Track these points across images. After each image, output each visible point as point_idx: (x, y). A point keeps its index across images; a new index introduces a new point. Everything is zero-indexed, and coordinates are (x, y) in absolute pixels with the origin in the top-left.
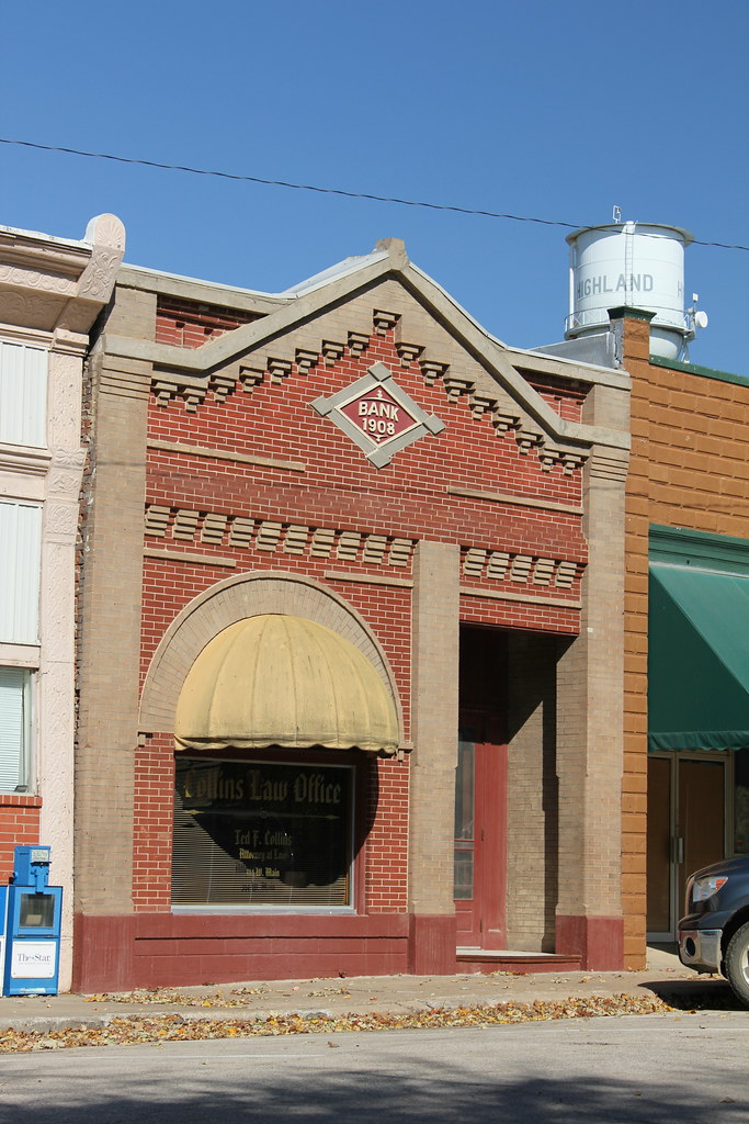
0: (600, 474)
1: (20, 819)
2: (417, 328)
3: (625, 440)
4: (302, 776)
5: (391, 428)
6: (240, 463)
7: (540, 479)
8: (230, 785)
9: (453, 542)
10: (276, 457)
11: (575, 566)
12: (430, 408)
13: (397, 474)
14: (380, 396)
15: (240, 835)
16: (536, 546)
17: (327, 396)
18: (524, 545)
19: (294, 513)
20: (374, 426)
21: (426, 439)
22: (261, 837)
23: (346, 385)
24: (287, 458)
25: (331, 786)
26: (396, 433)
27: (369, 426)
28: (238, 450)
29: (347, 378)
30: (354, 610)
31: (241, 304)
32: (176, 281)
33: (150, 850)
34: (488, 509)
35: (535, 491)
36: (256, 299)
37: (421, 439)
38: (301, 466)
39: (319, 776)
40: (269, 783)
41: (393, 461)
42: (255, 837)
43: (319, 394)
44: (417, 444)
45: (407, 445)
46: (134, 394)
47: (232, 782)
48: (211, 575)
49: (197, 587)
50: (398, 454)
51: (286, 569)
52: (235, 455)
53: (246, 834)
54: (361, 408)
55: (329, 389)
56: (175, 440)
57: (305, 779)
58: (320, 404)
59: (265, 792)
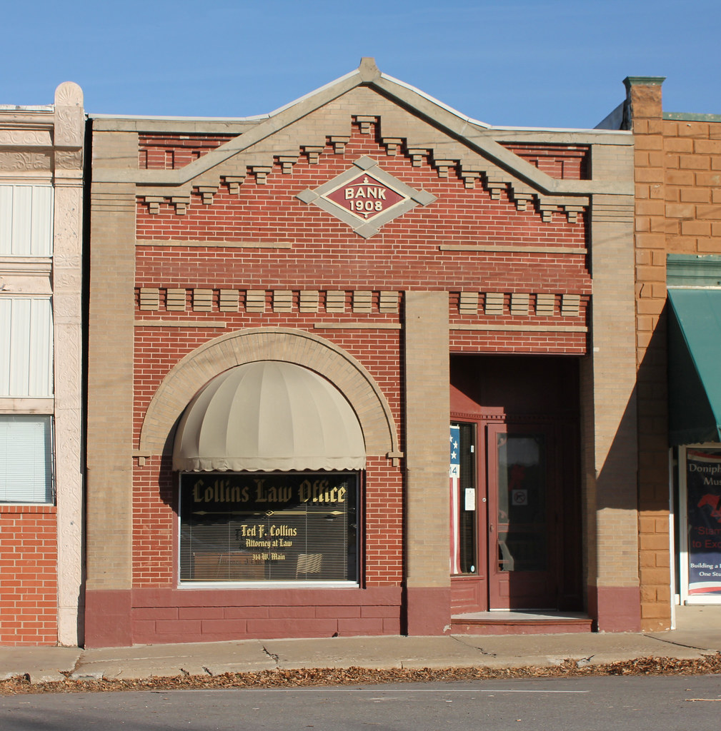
0: (602, 219)
1: (39, 523)
2: (397, 124)
3: (628, 188)
4: (306, 482)
5: (379, 205)
6: (228, 249)
7: (541, 230)
8: (236, 491)
9: (442, 289)
10: (263, 240)
11: (579, 297)
12: (419, 185)
13: (386, 241)
14: (366, 182)
15: (247, 528)
16: (532, 285)
17: (312, 188)
18: (518, 285)
19: (277, 282)
20: (362, 206)
21: (416, 211)
22: (267, 531)
23: (331, 177)
24: (275, 240)
25: (335, 489)
26: (384, 209)
27: (355, 206)
28: (227, 239)
29: (334, 172)
30: (343, 351)
31: (215, 129)
32: (152, 121)
33: (151, 543)
34: (485, 259)
35: (536, 240)
36: (228, 124)
37: (411, 211)
38: (289, 245)
39: (323, 481)
40: (273, 489)
41: (382, 231)
42: (261, 530)
43: (305, 188)
44: (406, 215)
45: (396, 217)
46: (122, 209)
47: (238, 489)
48: (204, 335)
49: (190, 346)
50: (386, 226)
51: (276, 325)
52: (225, 243)
53: (252, 528)
54: (347, 193)
55: (315, 182)
56: (168, 238)
57: (309, 485)
58: (305, 195)
59: (270, 495)
